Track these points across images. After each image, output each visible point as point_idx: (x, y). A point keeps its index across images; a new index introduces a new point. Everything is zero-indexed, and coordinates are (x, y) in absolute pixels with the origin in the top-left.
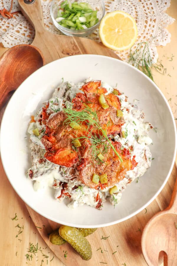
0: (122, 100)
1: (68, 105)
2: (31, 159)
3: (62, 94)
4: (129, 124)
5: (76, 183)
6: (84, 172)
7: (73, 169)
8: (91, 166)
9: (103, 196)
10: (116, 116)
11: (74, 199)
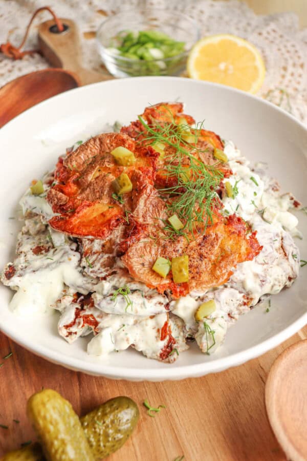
2: (17, 248)
6: (134, 251)
8: (151, 241)
9: (179, 333)
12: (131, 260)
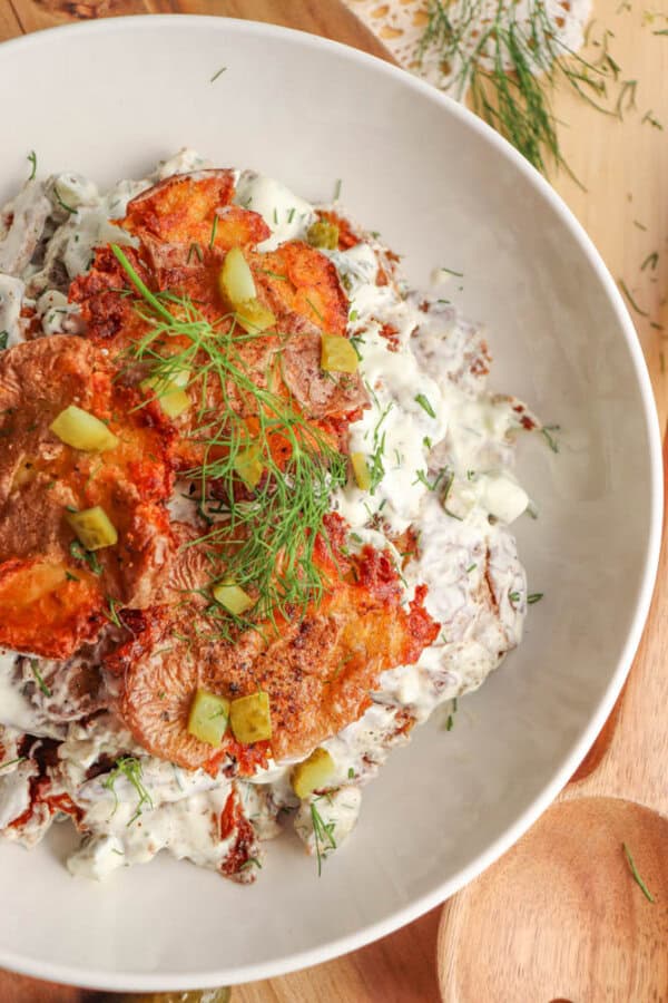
0: (353, 279)
1: (51, 312)
3: (23, 247)
4: (395, 412)
6: (141, 684)
7: (89, 664)
8: (179, 647)
9: (260, 808)
10: (315, 369)
11: (100, 829)
12: (136, 715)
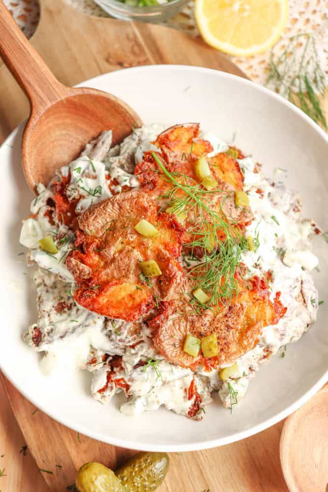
0: (245, 169)
2: (38, 304)
4: (263, 222)
5: (142, 356)
6: (164, 332)
8: (179, 317)
10: (233, 204)
11: (137, 394)
12: (162, 344)
